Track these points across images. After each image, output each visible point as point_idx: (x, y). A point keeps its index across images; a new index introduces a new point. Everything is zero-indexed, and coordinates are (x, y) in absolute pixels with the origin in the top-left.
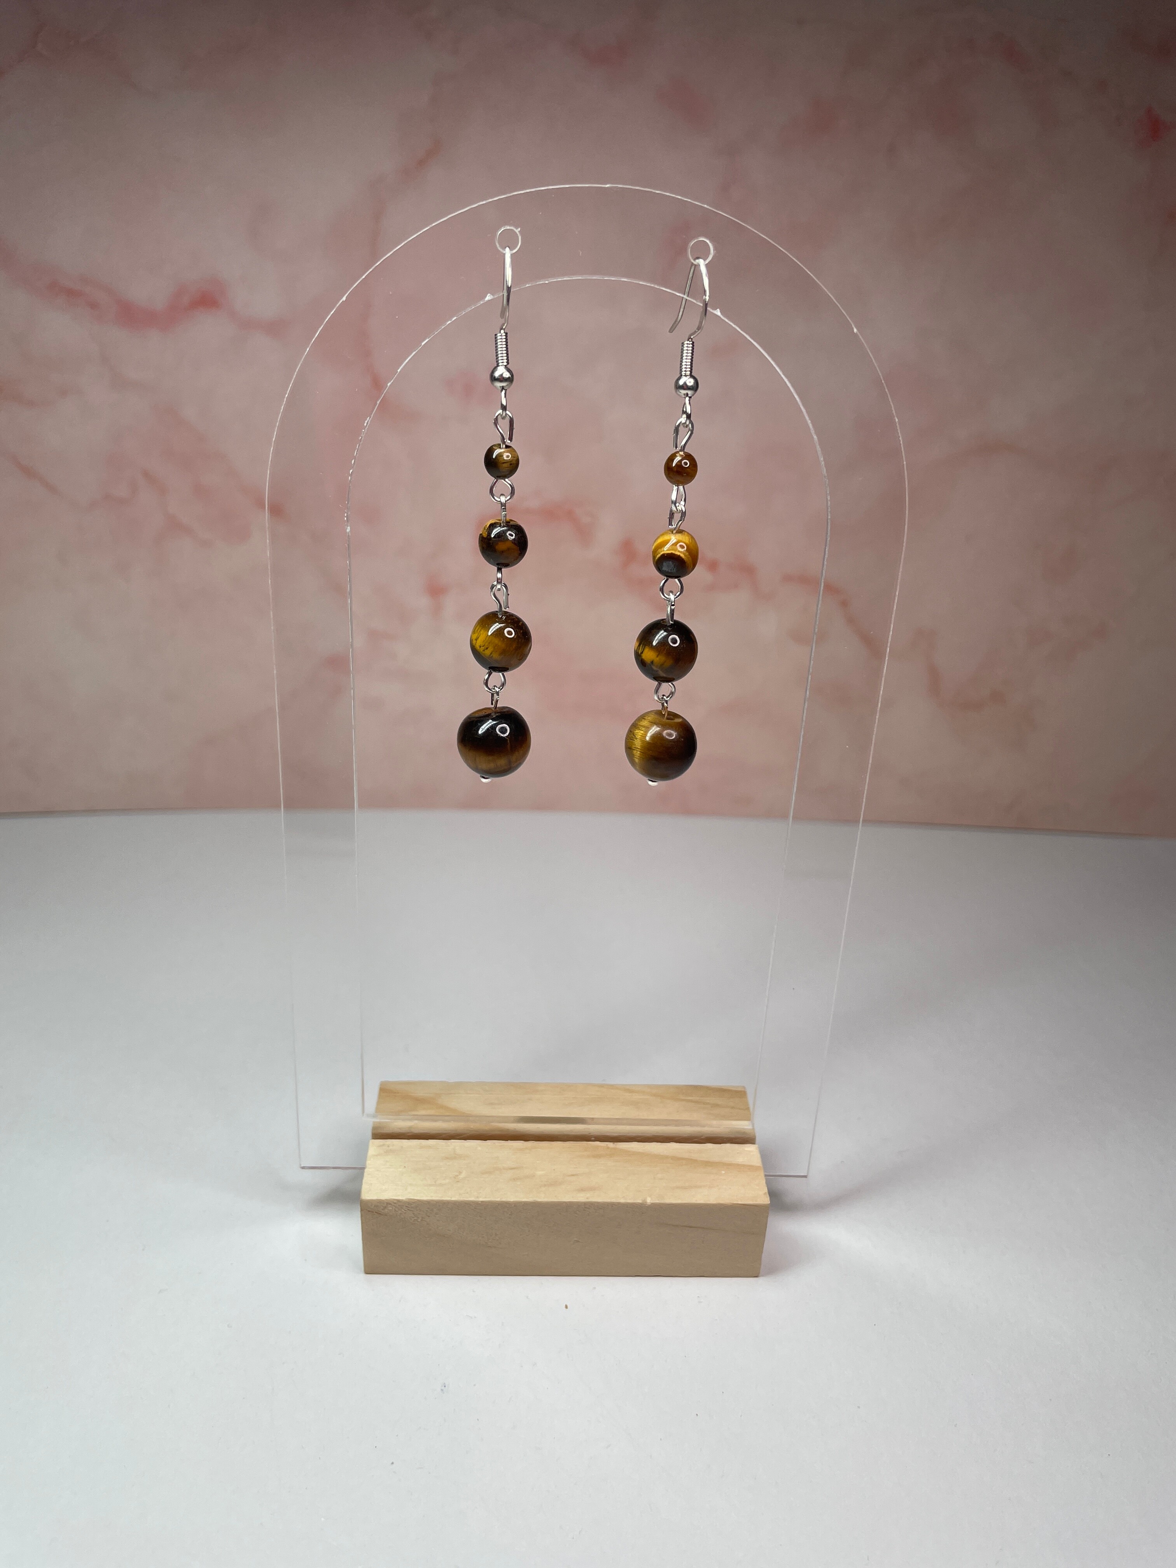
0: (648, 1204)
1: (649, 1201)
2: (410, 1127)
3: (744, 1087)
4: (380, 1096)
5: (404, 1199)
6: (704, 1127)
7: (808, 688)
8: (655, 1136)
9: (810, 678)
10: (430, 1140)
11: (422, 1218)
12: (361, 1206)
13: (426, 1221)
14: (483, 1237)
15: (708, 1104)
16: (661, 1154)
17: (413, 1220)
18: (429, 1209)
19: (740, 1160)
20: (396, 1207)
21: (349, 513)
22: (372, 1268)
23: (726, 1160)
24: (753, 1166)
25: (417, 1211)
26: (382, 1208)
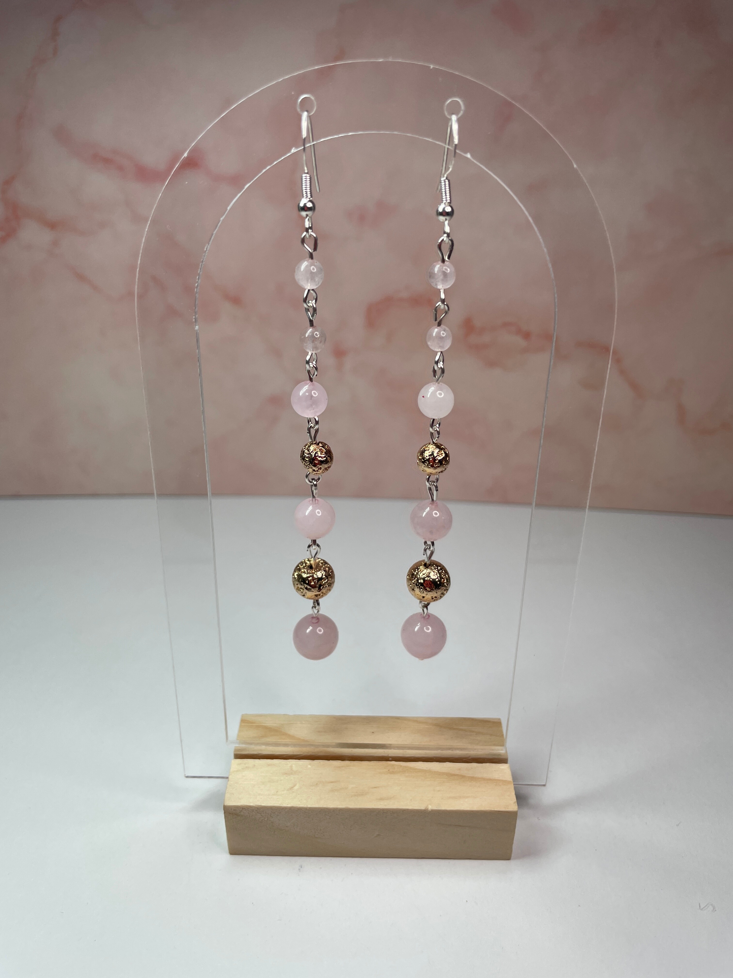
0: (429, 810)
1: (430, 808)
2: (261, 750)
3: (499, 719)
4: (241, 726)
5: (254, 805)
6: (470, 751)
7: (542, 437)
8: (435, 757)
9: (543, 431)
10: (274, 760)
11: (268, 818)
12: (224, 810)
13: (270, 820)
14: (311, 831)
15: (473, 732)
16: (440, 771)
17: (261, 819)
18: (272, 812)
19: (496, 776)
20: (248, 811)
21: (197, 316)
22: (234, 851)
23: (485, 776)
24: (506, 781)
25: (264, 813)
26: (239, 811)
